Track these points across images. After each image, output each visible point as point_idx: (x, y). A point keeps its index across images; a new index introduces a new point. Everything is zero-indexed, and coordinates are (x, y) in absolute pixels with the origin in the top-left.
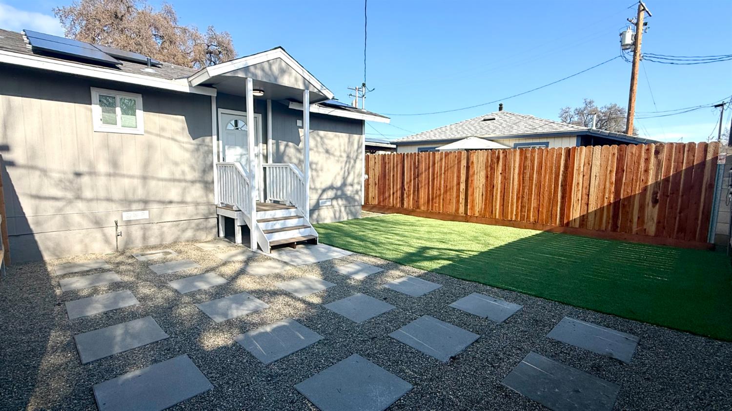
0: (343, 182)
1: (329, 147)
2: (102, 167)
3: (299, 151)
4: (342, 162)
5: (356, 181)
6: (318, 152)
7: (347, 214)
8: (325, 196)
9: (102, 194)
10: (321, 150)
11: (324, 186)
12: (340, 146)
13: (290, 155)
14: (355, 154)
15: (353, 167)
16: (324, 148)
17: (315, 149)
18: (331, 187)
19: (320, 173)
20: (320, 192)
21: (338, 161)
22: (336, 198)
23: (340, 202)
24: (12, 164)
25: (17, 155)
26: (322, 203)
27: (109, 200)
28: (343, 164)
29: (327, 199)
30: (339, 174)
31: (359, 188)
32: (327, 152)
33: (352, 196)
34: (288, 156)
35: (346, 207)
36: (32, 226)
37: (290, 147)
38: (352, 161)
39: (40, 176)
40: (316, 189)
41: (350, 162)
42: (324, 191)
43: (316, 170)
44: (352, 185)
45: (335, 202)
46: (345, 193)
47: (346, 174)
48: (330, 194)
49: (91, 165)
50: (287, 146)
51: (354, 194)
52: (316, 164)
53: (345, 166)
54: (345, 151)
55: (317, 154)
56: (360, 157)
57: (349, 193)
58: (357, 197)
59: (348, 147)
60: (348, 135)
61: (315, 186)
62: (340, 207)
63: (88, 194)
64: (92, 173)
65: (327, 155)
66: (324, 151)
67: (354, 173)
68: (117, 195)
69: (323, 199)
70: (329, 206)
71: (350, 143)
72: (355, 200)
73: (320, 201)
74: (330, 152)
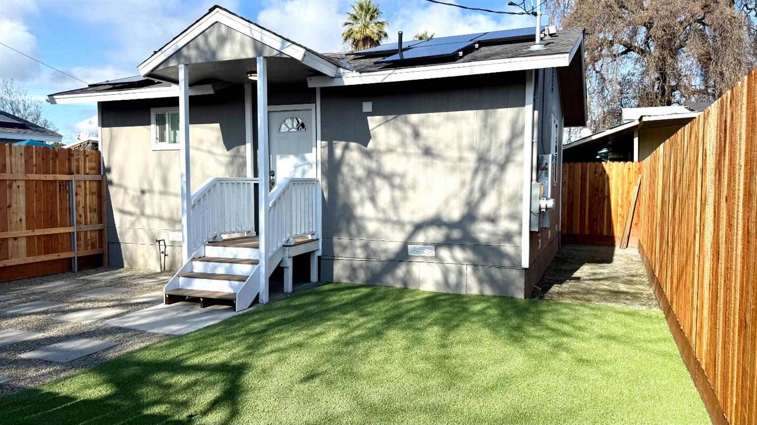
0: (466, 211)
1: (431, 143)
2: (158, 186)
3: (368, 155)
4: (463, 172)
5: (504, 211)
6: (406, 154)
7: (481, 281)
8: (421, 238)
9: (156, 212)
10: (413, 149)
11: (418, 218)
12: (459, 136)
13: (352, 163)
14: (504, 151)
15: (497, 181)
16: (418, 147)
17: (400, 150)
18: (436, 222)
19: (410, 194)
20: (409, 228)
21: (453, 169)
22: (448, 243)
23: (459, 254)
24: (111, 183)
25: (113, 176)
26: (414, 250)
27: (160, 218)
28: (468, 176)
29: (425, 244)
30: (455, 195)
31: (513, 227)
32: (427, 152)
33: (494, 244)
34: (349, 165)
35: (475, 265)
36: (119, 236)
37: (351, 150)
38: (494, 169)
39: (124, 194)
40: (400, 224)
41: (486, 170)
42: (419, 227)
43: (401, 188)
44: (492, 220)
45: (444, 253)
46: (473, 235)
47: (477, 195)
48: (434, 234)
49: (151, 184)
50: (346, 148)
51: (500, 241)
52: (402, 176)
53: (473, 179)
54: (472, 148)
55: (404, 159)
56: (518, 158)
57: (483, 237)
58: (508, 248)
59: (481, 139)
60: (481, 112)
61: (399, 217)
62: (458, 263)
63: (148, 211)
64: (151, 191)
65: (428, 159)
66: (420, 151)
67: (500, 194)
68: (166, 214)
69: (418, 244)
70: (432, 257)
71: (489, 129)
72: (502, 255)
73: (410, 247)
74: (434, 152)
